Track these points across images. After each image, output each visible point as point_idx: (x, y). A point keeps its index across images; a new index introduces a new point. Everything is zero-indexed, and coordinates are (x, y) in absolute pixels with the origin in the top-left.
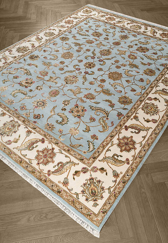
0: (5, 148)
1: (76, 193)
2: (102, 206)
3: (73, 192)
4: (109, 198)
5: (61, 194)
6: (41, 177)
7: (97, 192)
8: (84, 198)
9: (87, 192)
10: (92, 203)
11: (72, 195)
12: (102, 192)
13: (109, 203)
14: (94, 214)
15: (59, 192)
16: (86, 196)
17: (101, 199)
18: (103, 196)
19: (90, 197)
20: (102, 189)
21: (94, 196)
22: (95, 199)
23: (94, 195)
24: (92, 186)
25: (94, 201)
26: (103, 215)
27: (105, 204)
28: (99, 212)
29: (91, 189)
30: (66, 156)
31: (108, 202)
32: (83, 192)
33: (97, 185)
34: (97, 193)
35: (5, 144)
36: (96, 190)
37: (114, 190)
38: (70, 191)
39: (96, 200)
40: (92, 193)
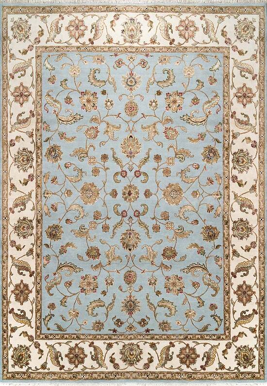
1: (235, 368)
4: (259, 354)
10: (250, 367)
11: (233, 371)
14: (256, 373)
17: (254, 359)
18: (255, 356)
20: (251, 351)
30: (205, 344)
32: (239, 364)
37: (260, 345)
38: (230, 370)
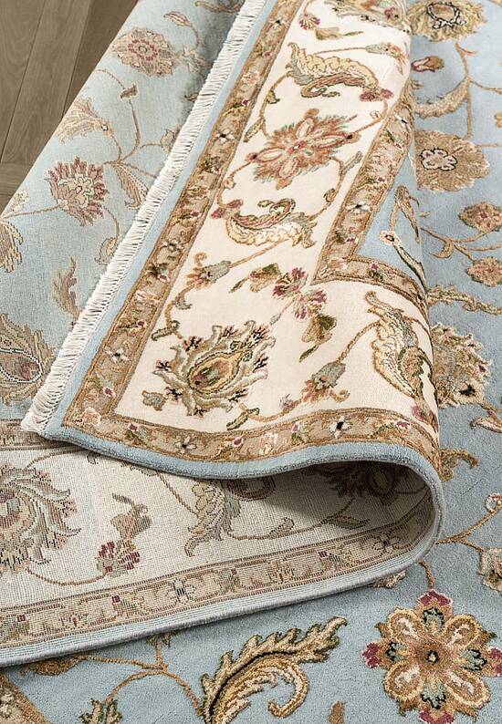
0: (282, 22)
1: (174, 325)
2: (157, 425)
3: (176, 314)
4: (205, 438)
5: (151, 279)
6: (194, 195)
7: (216, 386)
8: (169, 356)
9: (199, 356)
10: (158, 386)
11: (163, 315)
12: (224, 401)
13: (184, 446)
14: (113, 403)
15: (155, 272)
16: (178, 361)
17: (192, 411)
18: (204, 413)
19: (181, 374)
20: (234, 395)
21: (193, 385)
22: (178, 392)
23: (197, 383)
24: (231, 360)
25: (167, 391)
26: (120, 435)
27: (171, 432)
28: (126, 420)
29: (217, 364)
31: (187, 441)
32: (194, 343)
33: (245, 367)
34: (209, 388)
35: (300, 12)
36: (220, 382)
38: (173, 303)
39: (177, 395)
40: (203, 374)
